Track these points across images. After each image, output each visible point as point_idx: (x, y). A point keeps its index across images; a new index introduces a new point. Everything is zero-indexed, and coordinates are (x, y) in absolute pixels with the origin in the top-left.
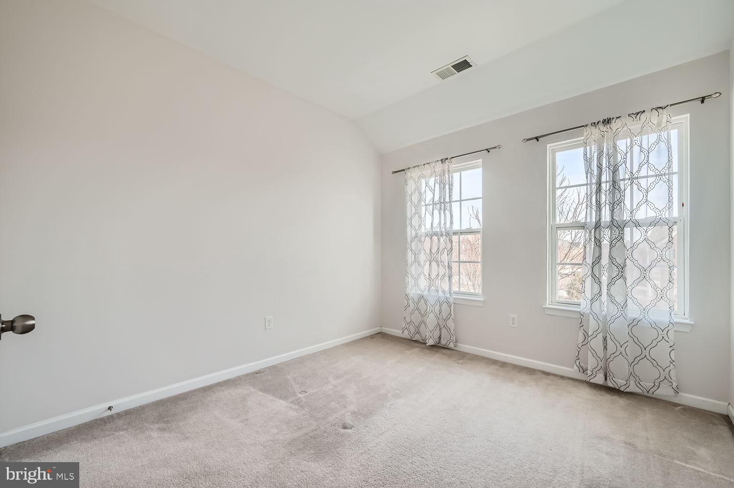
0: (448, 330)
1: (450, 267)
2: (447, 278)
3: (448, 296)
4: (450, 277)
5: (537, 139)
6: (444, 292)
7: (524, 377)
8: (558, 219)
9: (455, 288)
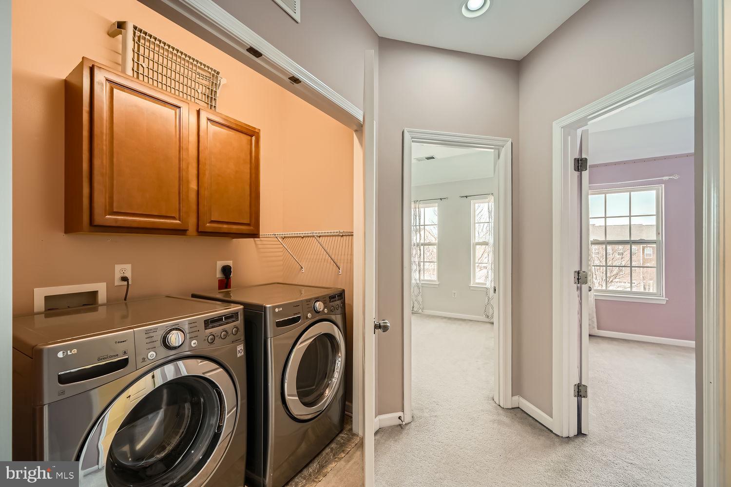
0: (418, 303)
1: (419, 266)
2: (417, 272)
3: (418, 282)
4: (420, 271)
5: (466, 197)
6: (416, 280)
7: (461, 322)
8: (476, 238)
9: (422, 278)
